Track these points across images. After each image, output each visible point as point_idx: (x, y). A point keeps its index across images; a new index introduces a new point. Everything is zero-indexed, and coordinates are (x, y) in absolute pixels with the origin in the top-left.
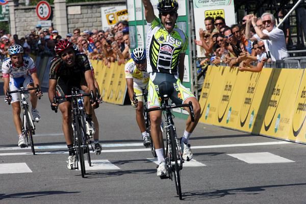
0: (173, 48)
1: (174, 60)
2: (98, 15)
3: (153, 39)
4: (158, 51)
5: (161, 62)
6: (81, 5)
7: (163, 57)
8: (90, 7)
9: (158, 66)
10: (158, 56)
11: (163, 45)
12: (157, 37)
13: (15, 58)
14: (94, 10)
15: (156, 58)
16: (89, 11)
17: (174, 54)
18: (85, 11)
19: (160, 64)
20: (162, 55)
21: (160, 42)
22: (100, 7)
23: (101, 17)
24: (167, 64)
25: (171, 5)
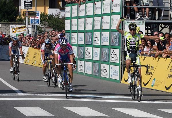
0: (135, 42)
1: (136, 47)
2: (8, 28)
3: (127, 40)
4: (129, 44)
5: (131, 48)
6: (1, 24)
7: (132, 46)
8: (5, 25)
9: (130, 50)
10: (129, 46)
11: (131, 42)
12: (128, 39)
13: (15, 41)
14: (7, 26)
15: (129, 47)
16: (5, 26)
17: (136, 44)
18: (3, 26)
19: (131, 49)
20: (131, 45)
21: (129, 41)
22: (9, 25)
23: (9, 29)
24: (134, 48)
25: (134, 27)
